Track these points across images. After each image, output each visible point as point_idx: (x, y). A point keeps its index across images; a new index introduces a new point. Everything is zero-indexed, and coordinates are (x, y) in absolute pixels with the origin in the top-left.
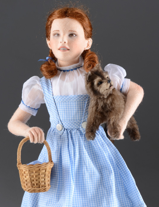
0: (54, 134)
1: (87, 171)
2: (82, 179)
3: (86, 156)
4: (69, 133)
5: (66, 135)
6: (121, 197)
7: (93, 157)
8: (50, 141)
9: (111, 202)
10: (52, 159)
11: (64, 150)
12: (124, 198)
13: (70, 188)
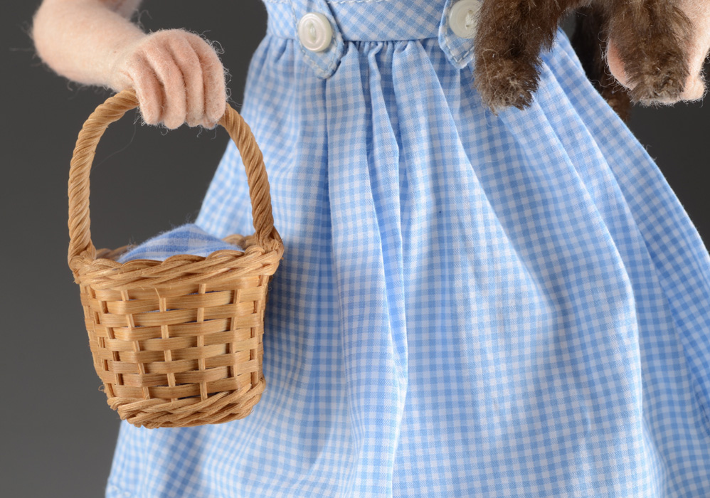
0: (288, 74)
1: (479, 286)
2: (449, 335)
3: (471, 199)
4: (373, 66)
5: (354, 80)
6: (669, 433)
7: (512, 204)
8: (263, 114)
9: (621, 467)
10: (271, 220)
11: (341, 169)
12: (688, 437)
13: (381, 395)
